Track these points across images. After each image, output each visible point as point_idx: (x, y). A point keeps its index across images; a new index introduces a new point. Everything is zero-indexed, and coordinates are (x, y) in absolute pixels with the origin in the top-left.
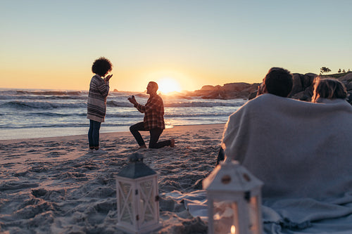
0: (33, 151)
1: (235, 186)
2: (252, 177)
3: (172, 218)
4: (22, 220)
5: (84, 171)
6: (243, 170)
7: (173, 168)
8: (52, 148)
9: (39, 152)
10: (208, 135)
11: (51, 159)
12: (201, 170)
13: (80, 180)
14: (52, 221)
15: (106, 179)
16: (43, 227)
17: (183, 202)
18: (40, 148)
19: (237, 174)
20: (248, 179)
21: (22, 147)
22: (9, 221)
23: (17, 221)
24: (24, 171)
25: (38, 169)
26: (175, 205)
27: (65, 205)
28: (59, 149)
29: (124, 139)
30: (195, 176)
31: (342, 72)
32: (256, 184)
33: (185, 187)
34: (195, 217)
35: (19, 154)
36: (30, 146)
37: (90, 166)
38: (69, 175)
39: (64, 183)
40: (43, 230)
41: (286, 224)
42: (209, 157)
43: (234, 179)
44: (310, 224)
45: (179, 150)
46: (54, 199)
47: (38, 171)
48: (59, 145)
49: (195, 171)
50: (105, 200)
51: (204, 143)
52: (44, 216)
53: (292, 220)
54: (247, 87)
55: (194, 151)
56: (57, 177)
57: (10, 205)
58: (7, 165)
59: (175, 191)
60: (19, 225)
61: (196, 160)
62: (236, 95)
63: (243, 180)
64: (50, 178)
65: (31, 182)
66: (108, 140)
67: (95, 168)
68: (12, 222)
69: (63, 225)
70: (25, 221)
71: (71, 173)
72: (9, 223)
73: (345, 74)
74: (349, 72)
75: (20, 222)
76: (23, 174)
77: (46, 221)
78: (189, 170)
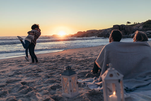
0: (11, 65)
1: (115, 78)
2: (120, 74)
3: (82, 90)
4: (23, 95)
5: (38, 73)
6: (116, 72)
7: (74, 69)
8: (19, 63)
9: (14, 65)
10: (83, 54)
11: (20, 68)
12: (86, 69)
13: (38, 77)
14: (36, 95)
15: (49, 76)
16: (33, 97)
17: (84, 83)
18: (13, 64)
19: (115, 73)
20: (119, 75)
21: (5, 63)
22: (17, 96)
23: (21, 95)
24: (12, 74)
25: (17, 73)
26: (82, 85)
27: (37, 88)
28: (22, 63)
29: (48, 57)
30: (85, 72)
31: (135, 24)
32: (121, 76)
33: (82, 77)
34: (92, 89)
35: (5, 66)
36: (8, 63)
37: (39, 70)
38: (33, 75)
39: (32, 78)
40: (34, 98)
41: (127, 89)
42: (87, 63)
43: (114, 75)
44: (135, 89)
45: (74, 61)
46: (31, 85)
47: (18, 74)
48: (21, 61)
49: (84, 70)
50: (53, 85)
51: (83, 57)
52: (32, 92)
53: (129, 88)
54: (96, 32)
55: (80, 61)
56: (28, 76)
57: (14, 89)
58: (3, 72)
59: (79, 79)
60: (22, 97)
61: (82, 65)
62: (92, 35)
63: (117, 75)
64: (25, 77)
65: (18, 79)
66: (41, 58)
67: (42, 71)
68: (19, 96)
69: (40, 96)
70: (24, 95)
71: (33, 74)
72: (18, 96)
73: (137, 24)
74: (138, 23)
75: (23, 96)
76: (12, 76)
77: (33, 95)
78: (81, 70)
